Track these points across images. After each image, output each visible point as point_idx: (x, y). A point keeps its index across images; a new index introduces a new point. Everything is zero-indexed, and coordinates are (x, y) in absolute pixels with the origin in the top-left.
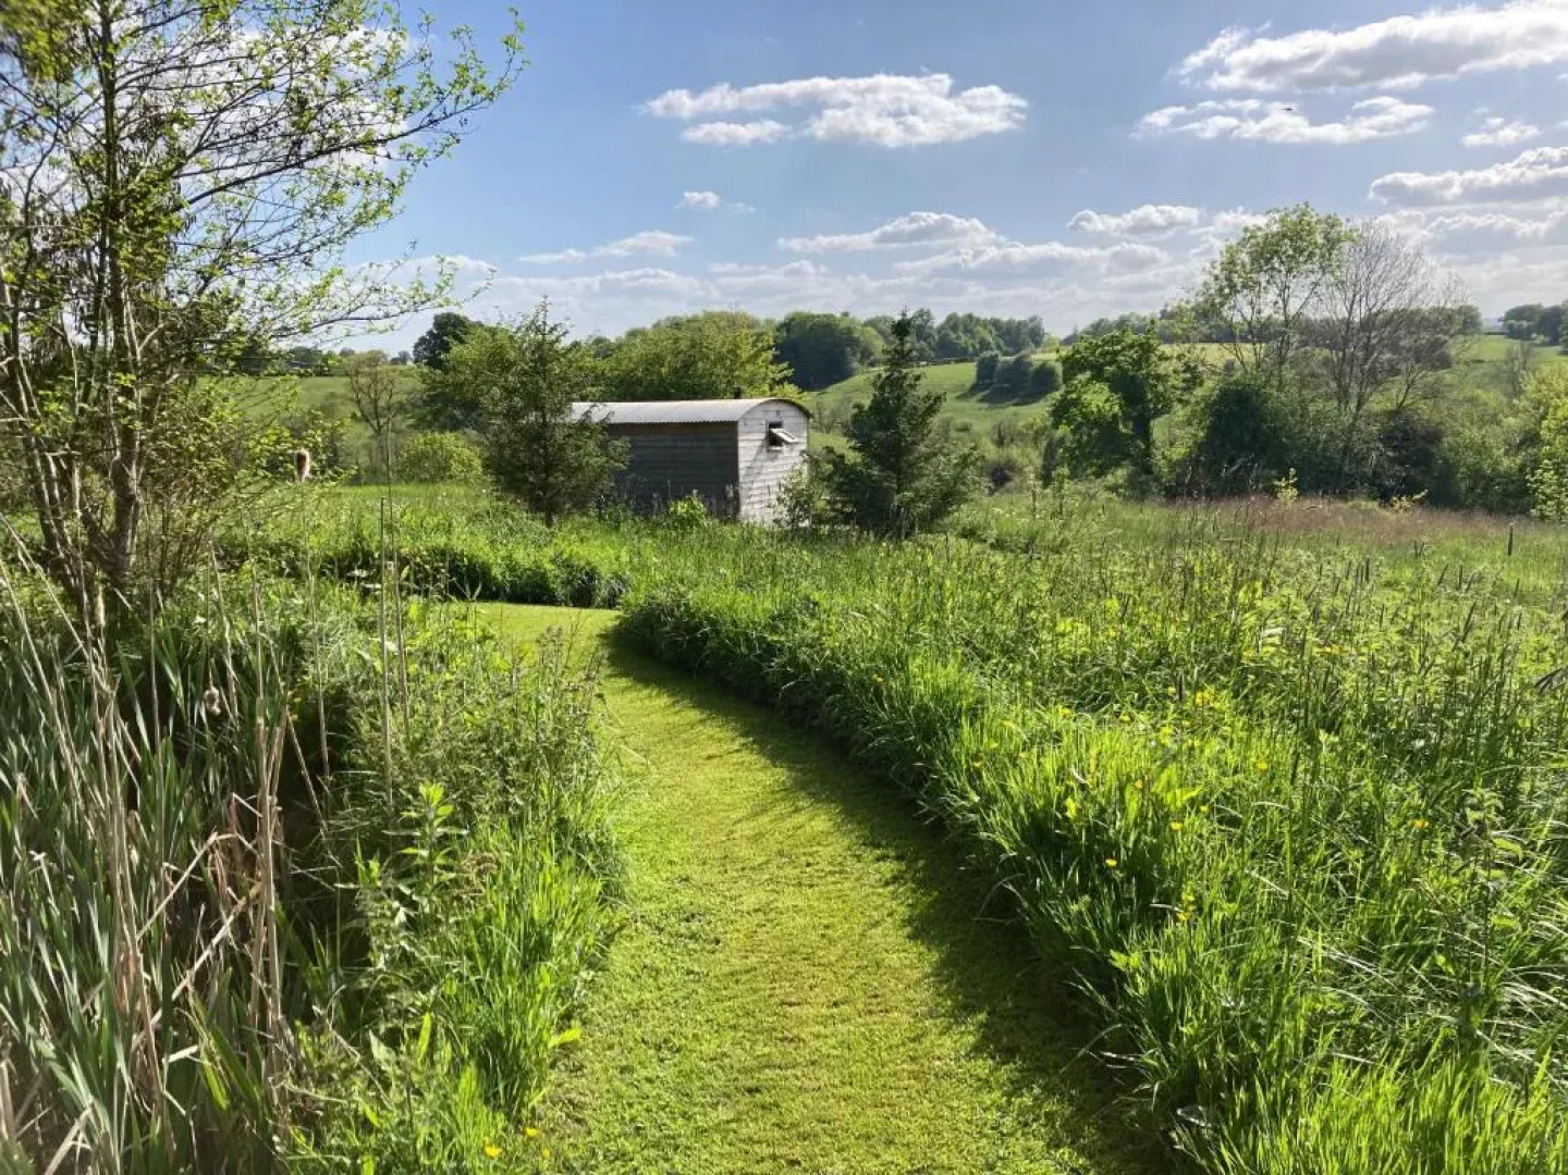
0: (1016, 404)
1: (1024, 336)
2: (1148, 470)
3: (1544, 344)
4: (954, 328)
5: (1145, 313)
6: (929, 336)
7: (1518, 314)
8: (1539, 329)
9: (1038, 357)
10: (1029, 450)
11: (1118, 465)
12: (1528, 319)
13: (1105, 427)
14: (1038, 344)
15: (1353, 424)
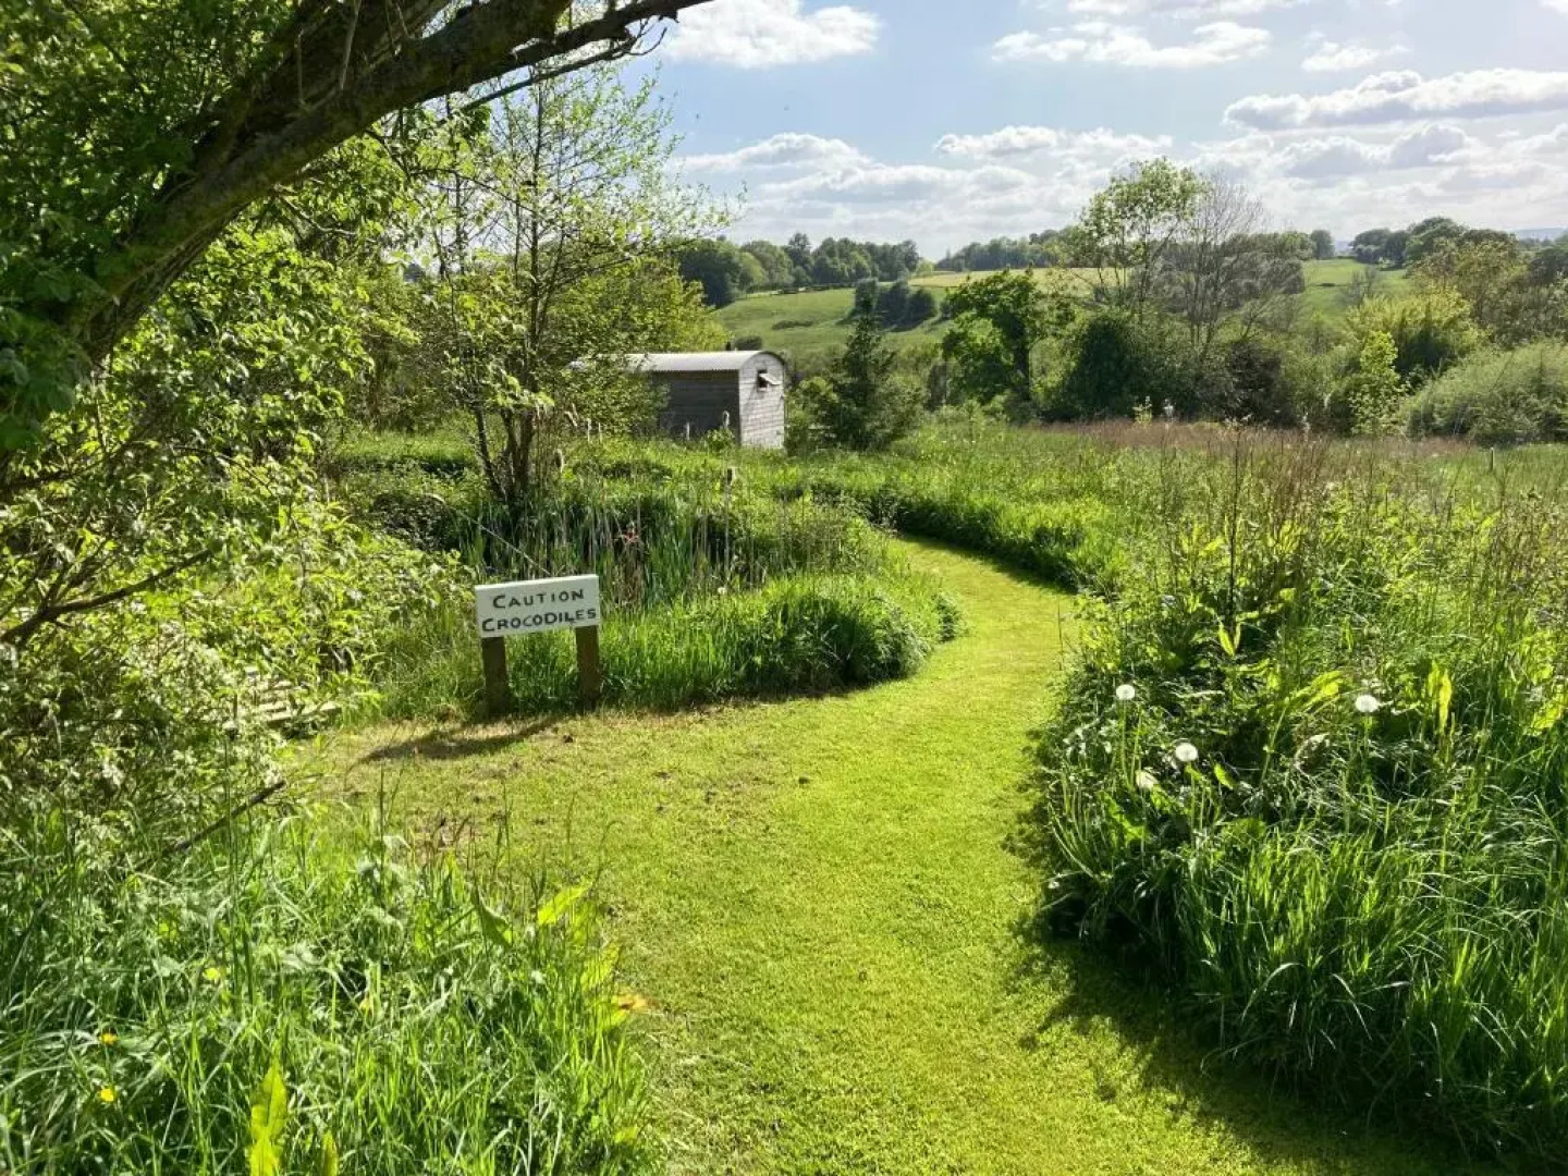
0: (897, 330)
1: (899, 261)
2: (1027, 397)
3: (1390, 268)
4: (831, 254)
5: (1015, 237)
6: (806, 261)
7: (1365, 239)
8: (1384, 254)
9: (914, 283)
10: (911, 377)
11: (1001, 392)
12: (1376, 244)
13: (990, 359)
14: (912, 268)
15: (1204, 354)
